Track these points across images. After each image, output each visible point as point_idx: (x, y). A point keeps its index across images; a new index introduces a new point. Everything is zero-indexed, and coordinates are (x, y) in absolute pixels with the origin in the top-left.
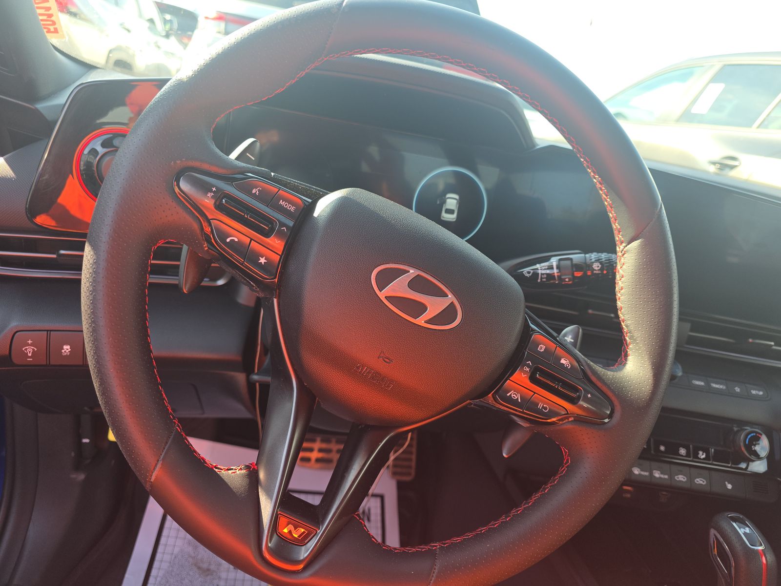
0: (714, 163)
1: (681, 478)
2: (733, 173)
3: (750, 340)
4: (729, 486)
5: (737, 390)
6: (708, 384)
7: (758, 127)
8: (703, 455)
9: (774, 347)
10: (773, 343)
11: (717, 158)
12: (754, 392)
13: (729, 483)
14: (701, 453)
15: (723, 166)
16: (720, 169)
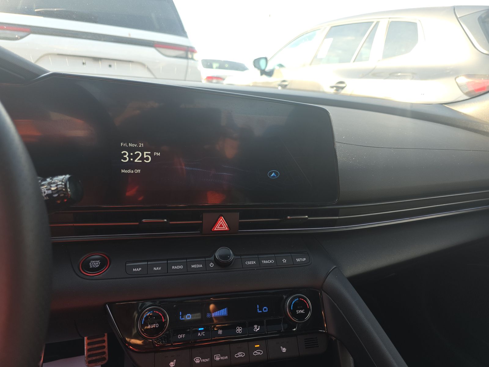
0: (332, 87)
1: (240, 355)
2: (343, 92)
3: (289, 217)
4: (284, 350)
5: (284, 261)
6: (259, 262)
7: (354, 62)
8: (258, 328)
9: (309, 218)
10: (307, 217)
11: (334, 84)
12: (298, 260)
13: (283, 347)
14: (256, 326)
15: (338, 88)
16: (336, 90)
